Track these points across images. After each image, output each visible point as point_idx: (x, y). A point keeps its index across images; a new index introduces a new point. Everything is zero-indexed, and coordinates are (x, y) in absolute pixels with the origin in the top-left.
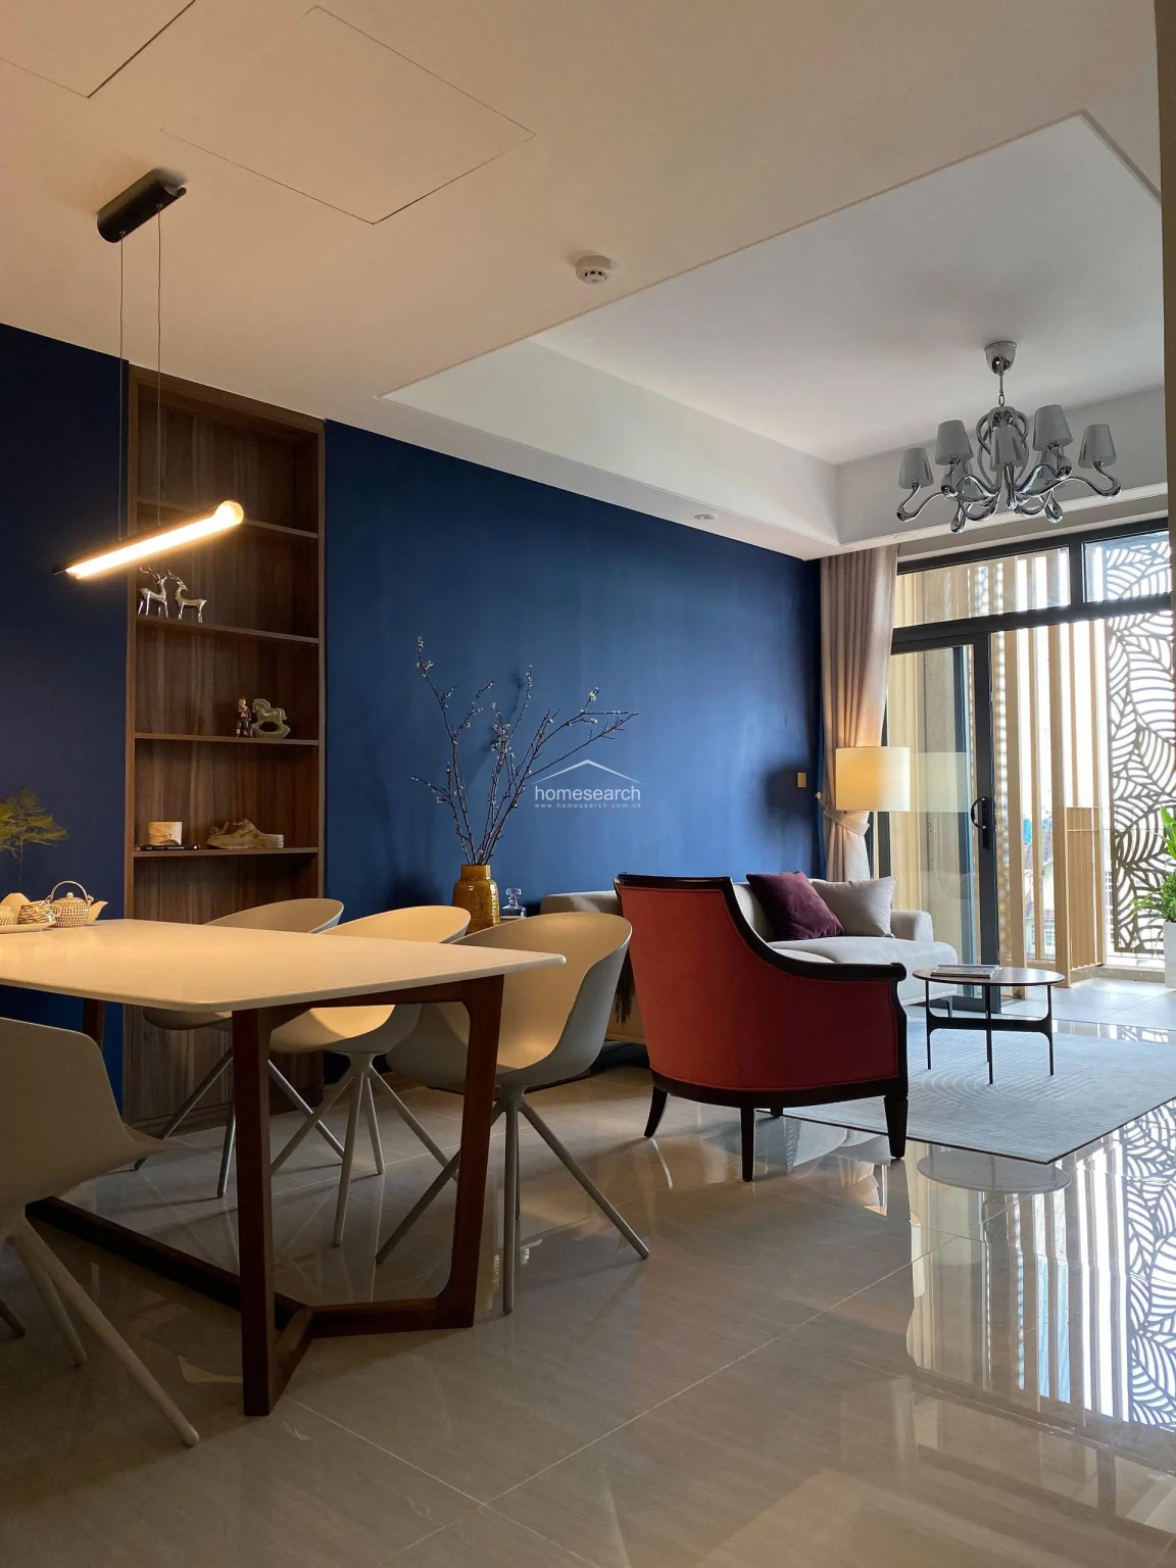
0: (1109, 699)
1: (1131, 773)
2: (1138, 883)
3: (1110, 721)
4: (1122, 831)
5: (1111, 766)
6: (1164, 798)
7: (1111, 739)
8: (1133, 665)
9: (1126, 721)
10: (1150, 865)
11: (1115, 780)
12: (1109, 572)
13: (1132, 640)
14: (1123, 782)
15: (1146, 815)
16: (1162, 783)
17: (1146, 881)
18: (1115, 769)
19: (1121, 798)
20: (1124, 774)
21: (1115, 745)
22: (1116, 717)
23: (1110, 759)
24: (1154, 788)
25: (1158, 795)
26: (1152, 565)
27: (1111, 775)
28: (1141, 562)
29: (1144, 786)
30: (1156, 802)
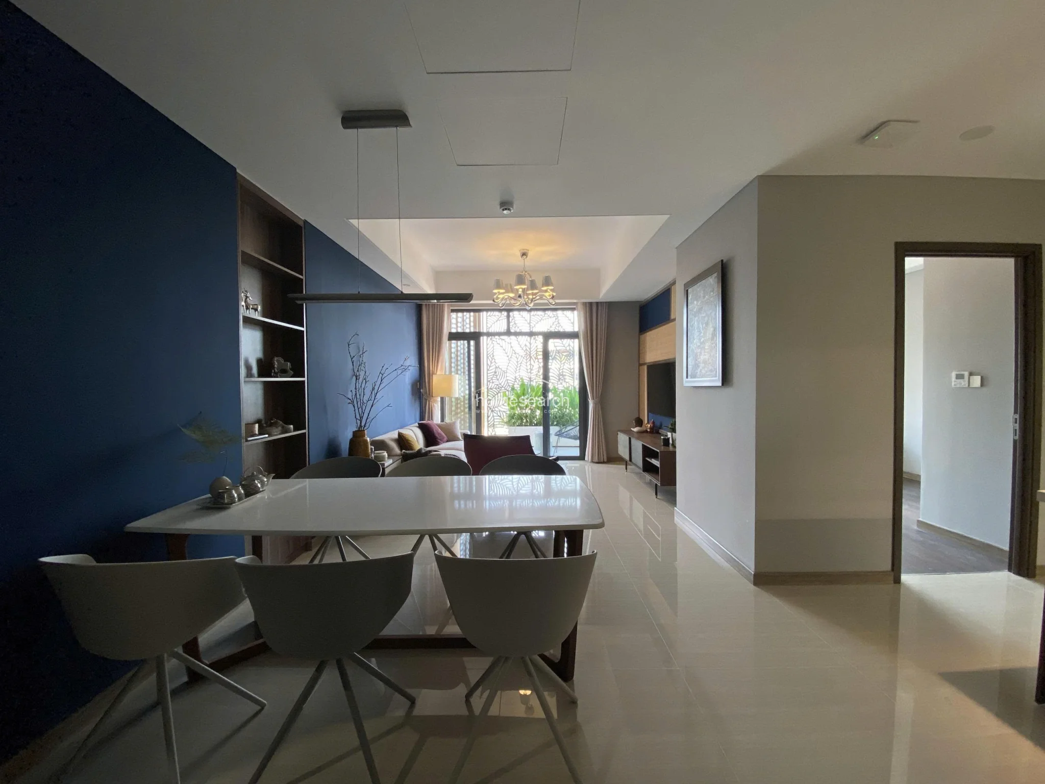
0: (488, 358)
1: (494, 381)
2: (495, 415)
3: (487, 364)
5: (488, 378)
6: (503, 389)
7: (488, 370)
9: (492, 365)
11: (489, 383)
14: (491, 384)
15: (497, 394)
16: (502, 384)
17: (497, 414)
18: (489, 380)
19: (491, 389)
21: (489, 372)
22: (489, 363)
23: (487, 376)
24: (500, 386)
25: (501, 388)
27: (488, 381)
29: (497, 385)
30: (500, 390)
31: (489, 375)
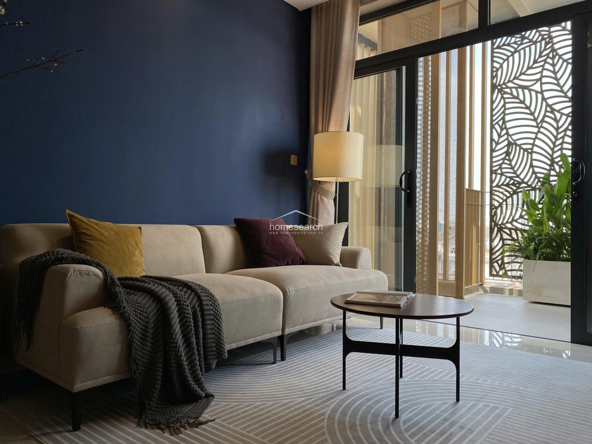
0: (492, 127)
1: (504, 170)
2: (505, 236)
3: (492, 140)
4: (497, 206)
5: (491, 167)
6: (523, 185)
7: (492, 151)
8: (508, 106)
9: (501, 140)
10: (513, 225)
11: (494, 175)
12: (495, 51)
13: (508, 90)
14: (499, 176)
15: (511, 196)
16: (522, 176)
17: (510, 235)
18: (494, 169)
19: (497, 186)
20: (499, 172)
21: (495, 154)
22: (495, 137)
23: (492, 162)
24: (518, 179)
25: (520, 183)
26: (521, 44)
27: (492, 172)
28: (515, 43)
29: (511, 178)
30: (518, 188)
31: (494, 160)
